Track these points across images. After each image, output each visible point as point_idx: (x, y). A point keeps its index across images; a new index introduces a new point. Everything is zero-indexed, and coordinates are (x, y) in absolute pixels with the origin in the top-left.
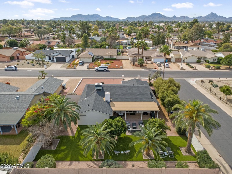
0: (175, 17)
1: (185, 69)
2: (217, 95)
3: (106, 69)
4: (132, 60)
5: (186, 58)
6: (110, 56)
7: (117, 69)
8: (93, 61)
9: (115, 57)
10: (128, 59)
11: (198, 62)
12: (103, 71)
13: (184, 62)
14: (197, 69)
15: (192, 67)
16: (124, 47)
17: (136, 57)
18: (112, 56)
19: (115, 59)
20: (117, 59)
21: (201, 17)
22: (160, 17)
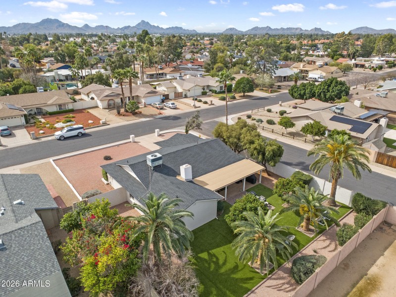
0: (86, 26)
1: (200, 107)
2: (276, 132)
3: (81, 131)
4: (107, 107)
5: (189, 91)
6: (60, 106)
7: (98, 127)
8: (27, 122)
9: (70, 107)
10: (97, 107)
11: (204, 94)
12: (77, 136)
13: (186, 97)
14: (213, 104)
15: (206, 103)
16: (60, 86)
17: (112, 99)
18: (64, 104)
19: (72, 111)
20: (75, 109)
21: (129, 26)
22: (60, 26)
